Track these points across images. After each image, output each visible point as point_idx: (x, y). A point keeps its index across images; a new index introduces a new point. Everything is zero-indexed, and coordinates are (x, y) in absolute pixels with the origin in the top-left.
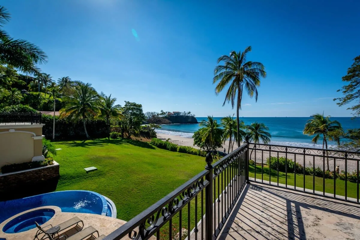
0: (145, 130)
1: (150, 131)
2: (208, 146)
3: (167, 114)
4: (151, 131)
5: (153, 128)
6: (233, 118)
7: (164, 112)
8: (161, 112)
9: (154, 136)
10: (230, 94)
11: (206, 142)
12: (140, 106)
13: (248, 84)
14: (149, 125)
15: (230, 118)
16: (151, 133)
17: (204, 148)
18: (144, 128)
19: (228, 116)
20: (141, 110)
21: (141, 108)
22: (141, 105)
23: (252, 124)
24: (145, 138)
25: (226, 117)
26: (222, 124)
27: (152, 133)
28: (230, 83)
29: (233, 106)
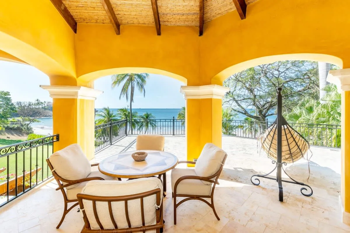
0: (14, 125)
1: (22, 125)
2: (105, 136)
3: (46, 104)
4: (24, 127)
5: (28, 122)
6: (128, 109)
7: (41, 101)
8: (37, 102)
9: (30, 131)
10: (124, 89)
11: (102, 133)
12: (7, 94)
13: (138, 83)
14: (20, 119)
15: (126, 109)
16: (24, 128)
17: (100, 139)
18: (13, 123)
19: (124, 108)
20: (9, 99)
21: (9, 96)
22: (9, 93)
23: (144, 114)
24: (13, 135)
25: (122, 108)
26: (119, 114)
27: (26, 128)
28: (125, 80)
29: (127, 100)
